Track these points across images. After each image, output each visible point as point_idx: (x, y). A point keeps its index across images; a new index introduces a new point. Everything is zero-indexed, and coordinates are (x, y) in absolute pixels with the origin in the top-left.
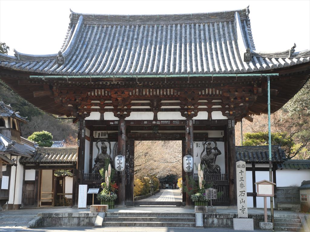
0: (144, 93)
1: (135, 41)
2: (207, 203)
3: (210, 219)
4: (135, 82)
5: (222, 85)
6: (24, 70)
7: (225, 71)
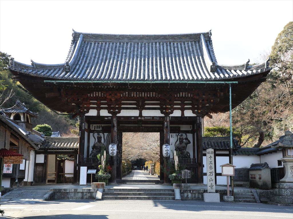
0: (132, 95)
1: (124, 54)
2: (181, 181)
3: (185, 193)
4: (127, 87)
5: (194, 90)
6: (39, 76)
7: (197, 79)
